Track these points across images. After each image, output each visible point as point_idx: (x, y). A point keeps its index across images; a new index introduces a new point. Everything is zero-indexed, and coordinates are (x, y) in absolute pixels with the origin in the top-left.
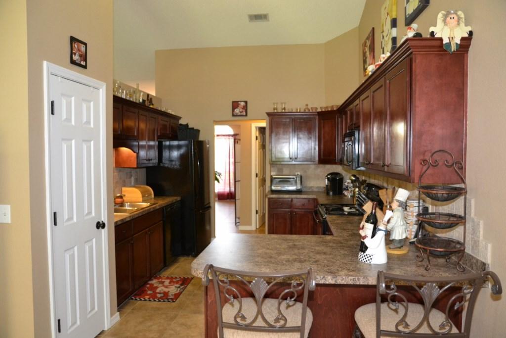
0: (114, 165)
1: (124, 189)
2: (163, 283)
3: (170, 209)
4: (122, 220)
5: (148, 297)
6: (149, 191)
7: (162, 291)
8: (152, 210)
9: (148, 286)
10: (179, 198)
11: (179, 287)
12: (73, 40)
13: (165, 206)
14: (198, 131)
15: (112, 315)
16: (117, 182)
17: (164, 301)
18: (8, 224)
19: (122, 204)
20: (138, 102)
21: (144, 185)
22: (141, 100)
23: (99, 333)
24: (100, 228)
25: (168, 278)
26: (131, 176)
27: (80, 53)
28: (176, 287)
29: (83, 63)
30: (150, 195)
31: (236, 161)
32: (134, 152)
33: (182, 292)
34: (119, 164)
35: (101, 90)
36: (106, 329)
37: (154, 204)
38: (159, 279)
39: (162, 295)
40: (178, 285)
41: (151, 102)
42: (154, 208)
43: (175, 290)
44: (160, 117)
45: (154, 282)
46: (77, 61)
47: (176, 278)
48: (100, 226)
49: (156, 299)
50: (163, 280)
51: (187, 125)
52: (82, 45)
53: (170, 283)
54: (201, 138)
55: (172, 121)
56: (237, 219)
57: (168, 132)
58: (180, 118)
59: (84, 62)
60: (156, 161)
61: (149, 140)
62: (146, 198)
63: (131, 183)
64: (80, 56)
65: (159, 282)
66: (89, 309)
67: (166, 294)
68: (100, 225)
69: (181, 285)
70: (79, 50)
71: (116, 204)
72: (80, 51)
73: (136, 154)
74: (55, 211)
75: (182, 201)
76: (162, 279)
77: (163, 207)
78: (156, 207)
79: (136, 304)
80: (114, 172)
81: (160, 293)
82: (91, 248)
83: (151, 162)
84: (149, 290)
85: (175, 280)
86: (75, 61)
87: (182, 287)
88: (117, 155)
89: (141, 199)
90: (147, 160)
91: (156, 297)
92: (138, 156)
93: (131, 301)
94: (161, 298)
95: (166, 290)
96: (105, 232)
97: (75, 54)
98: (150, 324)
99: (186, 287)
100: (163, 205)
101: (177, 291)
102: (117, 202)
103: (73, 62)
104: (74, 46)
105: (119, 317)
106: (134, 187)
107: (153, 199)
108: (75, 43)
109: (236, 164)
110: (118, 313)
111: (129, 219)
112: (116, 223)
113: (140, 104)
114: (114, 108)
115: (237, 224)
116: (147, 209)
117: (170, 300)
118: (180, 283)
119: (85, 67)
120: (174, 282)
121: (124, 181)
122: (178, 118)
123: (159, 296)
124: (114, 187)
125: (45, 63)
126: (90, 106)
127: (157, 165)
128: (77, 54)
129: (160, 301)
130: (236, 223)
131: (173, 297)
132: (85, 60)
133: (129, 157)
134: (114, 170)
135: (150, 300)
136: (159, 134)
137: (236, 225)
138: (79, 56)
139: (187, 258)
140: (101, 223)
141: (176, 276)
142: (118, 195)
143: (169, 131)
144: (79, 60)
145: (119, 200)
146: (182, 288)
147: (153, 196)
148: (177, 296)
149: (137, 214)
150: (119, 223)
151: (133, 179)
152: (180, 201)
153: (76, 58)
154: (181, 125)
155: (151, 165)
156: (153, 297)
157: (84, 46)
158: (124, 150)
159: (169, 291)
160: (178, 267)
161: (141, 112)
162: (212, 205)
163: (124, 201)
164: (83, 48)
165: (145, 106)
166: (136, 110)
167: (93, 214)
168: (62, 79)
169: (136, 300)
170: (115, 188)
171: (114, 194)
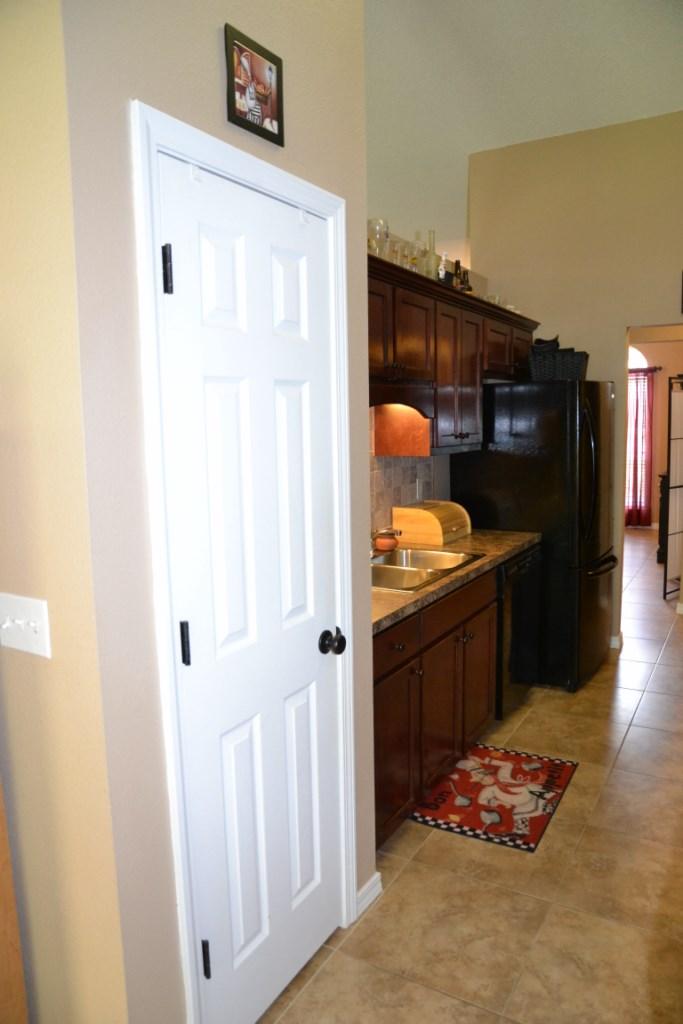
0: (373, 451)
1: (397, 511)
2: (494, 771)
3: (516, 568)
4: (395, 614)
5: (455, 818)
6: (461, 516)
7: (494, 804)
8: (473, 576)
9: (455, 777)
10: (536, 537)
11: (541, 796)
12: (233, 40)
13: (503, 563)
14: (584, 356)
15: (360, 883)
16: (380, 495)
17: (503, 843)
18: (45, 659)
19: (391, 556)
20: (432, 277)
21: (445, 500)
22: (442, 274)
23: (325, 939)
24: (330, 653)
25: (506, 756)
26: (415, 476)
27: (260, 89)
28: (531, 792)
29: (271, 126)
30: (463, 526)
31: (672, 437)
32: (425, 416)
33: (550, 815)
34: (385, 447)
35: (330, 220)
36: (344, 925)
37: (476, 557)
38: (483, 758)
39: (495, 818)
40: (537, 788)
41: (464, 281)
42: (477, 569)
43: (531, 807)
44: (491, 324)
45: (470, 764)
46: (250, 117)
47: (529, 759)
48: (329, 645)
49: (478, 832)
50: (495, 763)
51: (555, 342)
52: (268, 64)
53: (514, 775)
54: (592, 374)
55: (517, 333)
56: (668, 584)
57: (507, 363)
58: (535, 325)
59: (275, 123)
60: (480, 437)
61: (462, 384)
62: (453, 537)
63: (413, 495)
64: (262, 99)
65: (484, 766)
66: (298, 883)
67: (506, 814)
68: (331, 643)
69: (548, 786)
70: (255, 78)
71: (377, 551)
72: (259, 83)
73: (428, 420)
74: (183, 620)
75: (544, 546)
76: (492, 758)
77: (501, 564)
78: (482, 566)
79: (423, 838)
80: (372, 470)
81: (489, 810)
82: (303, 714)
83: (466, 441)
84: (460, 794)
85: (526, 767)
86: (245, 114)
87: (549, 796)
88: (381, 424)
89: (440, 540)
90: (456, 437)
91: (480, 824)
92: (434, 428)
93: (413, 824)
94: (493, 827)
95: (506, 800)
96: (344, 660)
97: (243, 90)
98: (466, 929)
99: (560, 796)
100: (501, 560)
101: (536, 809)
102: (380, 548)
103: (235, 117)
104: (240, 63)
105: (380, 885)
106: (422, 505)
107: (469, 539)
108: (241, 51)
109: (673, 443)
110: (377, 875)
111: (412, 610)
112: (377, 625)
113: (438, 283)
114: (371, 293)
115: (668, 597)
116: (460, 573)
117: (519, 842)
118: (543, 778)
119: (278, 139)
120: (525, 774)
121: (398, 490)
122: (530, 325)
123: (487, 818)
124: (372, 506)
125: (137, 110)
126: (298, 270)
127: (479, 448)
128: (251, 90)
129: (489, 840)
130: (665, 594)
131: (525, 831)
132: (279, 116)
133: (412, 427)
134: (372, 463)
135: (463, 833)
136: (486, 368)
137: (665, 598)
138: (258, 99)
139: (552, 692)
140: (334, 634)
141: (530, 753)
142: (384, 531)
143: (510, 362)
144: (258, 111)
145: (384, 543)
146: (550, 801)
147: (469, 529)
148: (539, 825)
149: (433, 593)
150: (386, 624)
151: (419, 486)
152: (539, 544)
153: (246, 103)
154: (539, 341)
155: (465, 449)
156: (471, 823)
157: (274, 67)
158: (400, 411)
159: (513, 807)
160: (529, 721)
161: (442, 307)
162: (616, 553)
163: (397, 543)
164: (269, 76)
165: (452, 289)
166: (429, 303)
167: (311, 610)
168: (198, 171)
169: (425, 823)
170: (376, 508)
171: (372, 525)
